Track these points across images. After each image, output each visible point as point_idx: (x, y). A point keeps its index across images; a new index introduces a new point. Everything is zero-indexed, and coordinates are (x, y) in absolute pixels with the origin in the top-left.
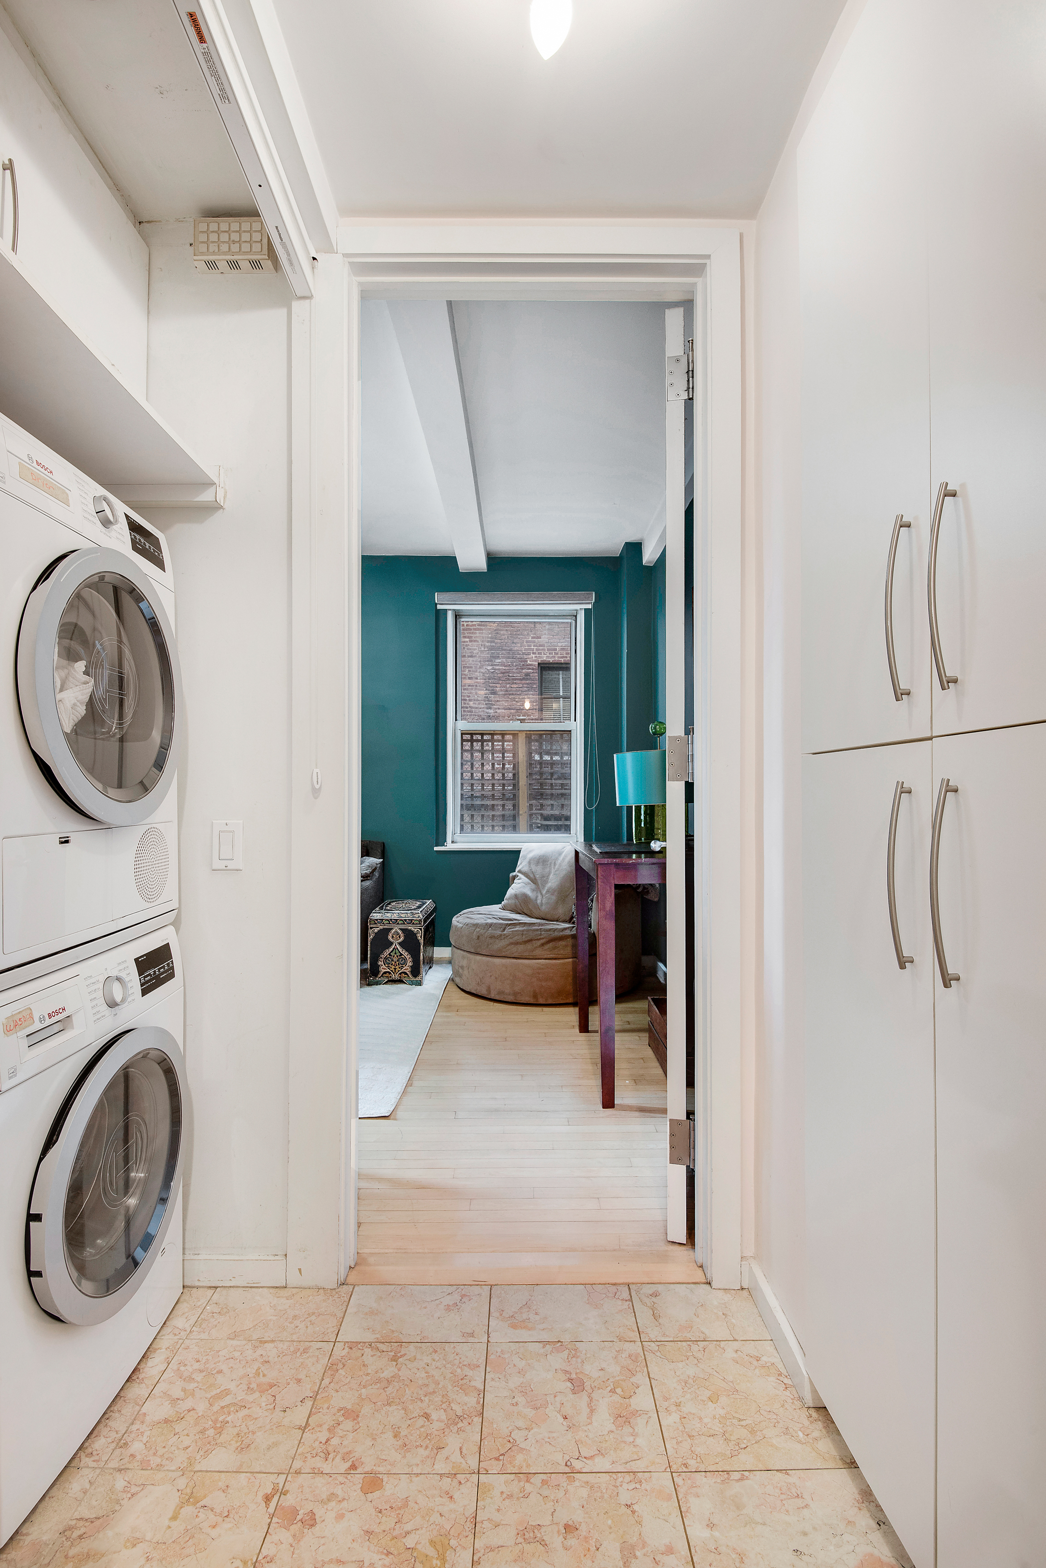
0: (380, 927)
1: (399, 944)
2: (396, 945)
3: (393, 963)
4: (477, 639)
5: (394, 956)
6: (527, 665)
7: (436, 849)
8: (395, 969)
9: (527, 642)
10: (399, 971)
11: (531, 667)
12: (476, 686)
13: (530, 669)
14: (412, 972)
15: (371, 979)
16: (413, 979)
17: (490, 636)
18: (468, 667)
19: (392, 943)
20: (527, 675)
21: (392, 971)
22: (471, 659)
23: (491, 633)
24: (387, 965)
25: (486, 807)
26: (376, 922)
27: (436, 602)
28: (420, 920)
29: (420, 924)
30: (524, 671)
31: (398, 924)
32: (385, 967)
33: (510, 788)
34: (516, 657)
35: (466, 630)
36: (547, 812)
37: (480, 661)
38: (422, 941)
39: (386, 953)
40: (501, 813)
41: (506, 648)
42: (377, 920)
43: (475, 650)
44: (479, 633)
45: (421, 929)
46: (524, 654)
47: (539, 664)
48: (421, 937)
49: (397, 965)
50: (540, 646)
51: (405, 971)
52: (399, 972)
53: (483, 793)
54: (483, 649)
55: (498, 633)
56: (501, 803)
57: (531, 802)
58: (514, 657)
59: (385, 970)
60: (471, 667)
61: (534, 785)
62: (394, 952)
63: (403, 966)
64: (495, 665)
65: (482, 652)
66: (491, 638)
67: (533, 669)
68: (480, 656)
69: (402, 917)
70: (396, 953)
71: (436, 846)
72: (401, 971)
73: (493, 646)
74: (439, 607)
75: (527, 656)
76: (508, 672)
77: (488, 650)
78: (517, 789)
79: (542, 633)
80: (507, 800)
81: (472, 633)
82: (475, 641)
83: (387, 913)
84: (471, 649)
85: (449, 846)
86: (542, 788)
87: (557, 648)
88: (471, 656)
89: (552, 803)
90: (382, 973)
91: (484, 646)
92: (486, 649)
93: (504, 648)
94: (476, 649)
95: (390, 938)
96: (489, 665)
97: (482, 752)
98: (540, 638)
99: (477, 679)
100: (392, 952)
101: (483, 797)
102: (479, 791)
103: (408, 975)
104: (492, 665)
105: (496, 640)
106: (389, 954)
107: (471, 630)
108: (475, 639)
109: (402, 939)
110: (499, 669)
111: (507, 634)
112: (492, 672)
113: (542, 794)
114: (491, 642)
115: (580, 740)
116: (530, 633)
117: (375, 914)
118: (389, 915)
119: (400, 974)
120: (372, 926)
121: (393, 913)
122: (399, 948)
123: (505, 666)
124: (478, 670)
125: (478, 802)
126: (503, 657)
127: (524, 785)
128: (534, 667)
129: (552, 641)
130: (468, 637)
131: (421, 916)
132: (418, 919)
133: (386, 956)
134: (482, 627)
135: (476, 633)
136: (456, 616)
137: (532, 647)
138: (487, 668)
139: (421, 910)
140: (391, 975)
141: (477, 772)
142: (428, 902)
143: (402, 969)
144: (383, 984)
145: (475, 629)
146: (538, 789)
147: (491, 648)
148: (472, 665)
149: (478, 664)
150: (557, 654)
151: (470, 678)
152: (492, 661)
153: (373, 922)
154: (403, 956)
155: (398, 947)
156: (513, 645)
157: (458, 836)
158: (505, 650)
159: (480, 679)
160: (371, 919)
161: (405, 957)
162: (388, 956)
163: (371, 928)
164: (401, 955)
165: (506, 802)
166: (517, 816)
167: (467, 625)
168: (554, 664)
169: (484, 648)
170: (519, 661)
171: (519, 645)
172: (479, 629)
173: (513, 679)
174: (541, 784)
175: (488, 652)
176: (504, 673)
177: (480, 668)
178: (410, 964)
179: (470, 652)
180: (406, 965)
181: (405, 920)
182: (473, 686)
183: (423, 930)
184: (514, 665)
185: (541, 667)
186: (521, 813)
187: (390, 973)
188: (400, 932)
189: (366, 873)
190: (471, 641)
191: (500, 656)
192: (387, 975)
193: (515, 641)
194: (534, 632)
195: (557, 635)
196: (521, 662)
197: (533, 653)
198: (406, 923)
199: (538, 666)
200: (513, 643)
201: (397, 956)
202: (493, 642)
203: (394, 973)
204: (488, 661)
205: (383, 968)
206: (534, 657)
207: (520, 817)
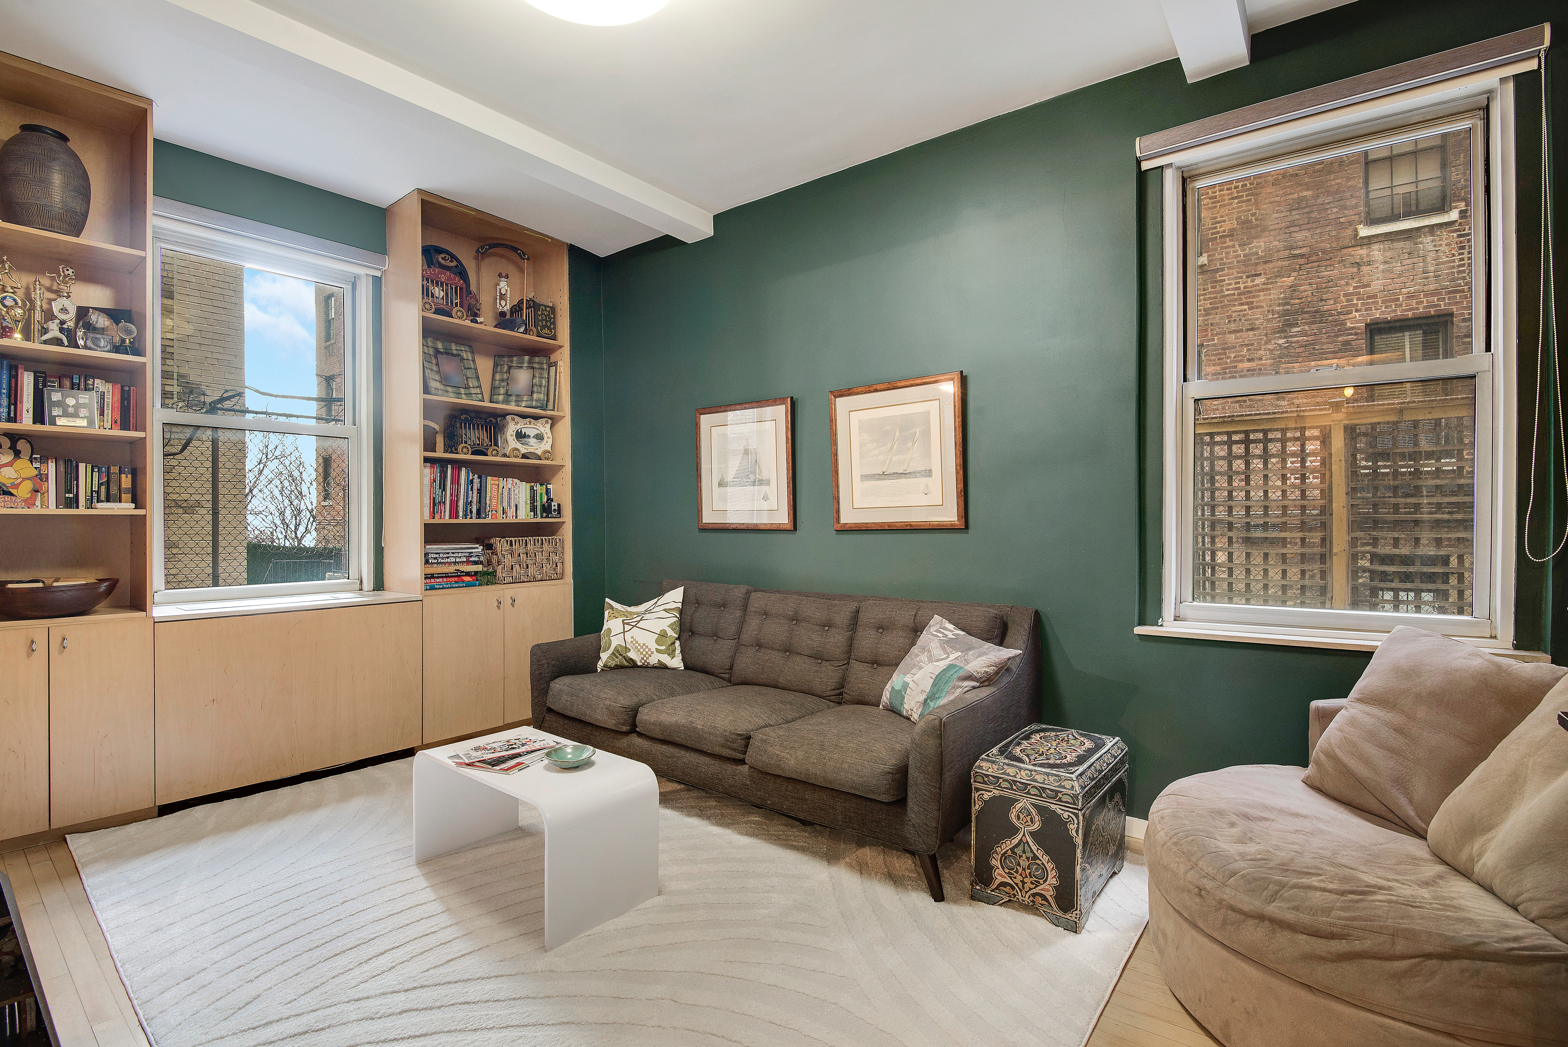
0: (994, 791)
1: (1033, 834)
2: (1024, 835)
3: (1020, 870)
4: (1262, 304)
5: (1020, 857)
6: (1347, 330)
7: (1139, 630)
8: (1023, 883)
9: (1345, 295)
10: (1030, 889)
11: (1353, 332)
12: (1260, 369)
13: (1351, 334)
14: (1057, 898)
15: (978, 887)
16: (1060, 913)
17: (1282, 296)
18: (1247, 345)
19: (1016, 830)
20: (1347, 343)
21: (1017, 884)
22: (1251, 333)
23: (1284, 292)
24: (1007, 871)
25: (1272, 542)
26: (986, 779)
27: (1138, 155)
28: (1075, 797)
29: (1074, 804)
30: (1340, 339)
31: (1028, 793)
32: (1004, 874)
33: (1315, 512)
34: (1327, 320)
35: (1244, 293)
36: (1386, 549)
37: (1267, 334)
38: (1079, 840)
39: (1007, 845)
40: (1299, 551)
41: (1309, 309)
42: (987, 776)
43: (1257, 319)
44: (1265, 295)
45: (1076, 815)
46: (1340, 313)
47: (1367, 325)
48: (1077, 832)
49: (1026, 877)
50: (1369, 297)
51: (1043, 892)
52: (1032, 892)
53: (1267, 520)
54: (1271, 316)
55: (1295, 290)
56: (1300, 535)
57: (1354, 535)
58: (1323, 320)
59: (1003, 880)
60: (1253, 344)
61: (1360, 507)
62: (1021, 847)
63: (1038, 882)
64: (1291, 337)
65: (1268, 320)
66: (1285, 298)
67: (1356, 334)
68: (1266, 327)
69: (1036, 781)
70: (1024, 852)
71: (1139, 624)
72: (1034, 891)
73: (1287, 310)
74: (1145, 166)
75: (1346, 317)
76: (1312, 344)
77: (1279, 317)
78: (1328, 514)
79: (1372, 279)
80: (1310, 530)
81: (1254, 297)
82: (1257, 307)
83: (1008, 765)
84: (1251, 319)
85: (1169, 627)
86: (1376, 512)
87: (1401, 297)
88: (1252, 329)
89: (1397, 536)
90: (997, 882)
91: (1273, 312)
92: (1275, 316)
93: (1306, 310)
94: (1260, 318)
95: (1013, 816)
96: (1281, 338)
97: (1265, 457)
98: (1368, 286)
99: (1261, 359)
100: (1017, 846)
101: (1265, 526)
102: (1260, 517)
103: (1049, 903)
104: (1285, 337)
105: (1292, 301)
106: (1012, 849)
107: (1251, 292)
108: (1258, 304)
109: (1036, 826)
110: (1298, 342)
111: (1311, 289)
112: (1286, 348)
113: (1376, 522)
114: (1285, 304)
115: (1505, 394)
116: (1350, 281)
117: (984, 764)
118: (1011, 771)
119: (1034, 895)
120: (978, 785)
121: (1020, 769)
122: (1031, 844)
123: (1307, 336)
124: (1263, 347)
125: (1258, 534)
126: (1306, 324)
127: (1341, 508)
128: (1359, 331)
129: (1390, 287)
130: (1247, 304)
131: (1077, 788)
132: (1070, 792)
133: (1006, 852)
134: (1269, 286)
135: (1258, 296)
136: (1184, 180)
137: (1355, 302)
138: (1277, 342)
139: (1081, 769)
140: (1015, 892)
141: (1257, 487)
142: (1110, 742)
143: (1037, 886)
144: (1001, 905)
145: (1259, 291)
146: (1368, 513)
147: (1286, 313)
148: (1252, 342)
149: (1263, 339)
150: (1401, 305)
151: (1249, 360)
152: (1286, 331)
153: (980, 779)
154: (1038, 861)
155: (1029, 840)
156: (1321, 304)
157: (1187, 606)
158: (1306, 313)
159: (1266, 360)
160: (976, 773)
161: (1043, 864)
162: (1009, 853)
163: (977, 790)
164: (1035, 858)
165: (1307, 534)
166: (1327, 556)
167: (1245, 287)
168: (1396, 321)
169: (1273, 315)
170: (1332, 325)
171: (1332, 302)
172: (1263, 290)
173: (1320, 353)
174: (1375, 506)
175: (1278, 319)
176: (1306, 346)
177: (1266, 343)
178: (1052, 879)
179: (1250, 324)
180: (1045, 882)
181: (1044, 789)
182: (1254, 370)
183: (1081, 818)
184: (1324, 332)
185: (1371, 331)
186: (1335, 550)
187: (1013, 888)
188: (1034, 811)
189: (986, 672)
190: (1251, 309)
191: (1299, 322)
192: (1008, 889)
193: (1325, 297)
194: (1357, 279)
195: (1399, 277)
196: (1336, 326)
197: (1357, 311)
198: (1044, 795)
199: (1366, 329)
200: (1322, 300)
201: (1028, 858)
202: (1288, 304)
203: (1021, 891)
204: (1279, 332)
205: (1000, 875)
206: (1357, 316)
207: (1334, 557)
